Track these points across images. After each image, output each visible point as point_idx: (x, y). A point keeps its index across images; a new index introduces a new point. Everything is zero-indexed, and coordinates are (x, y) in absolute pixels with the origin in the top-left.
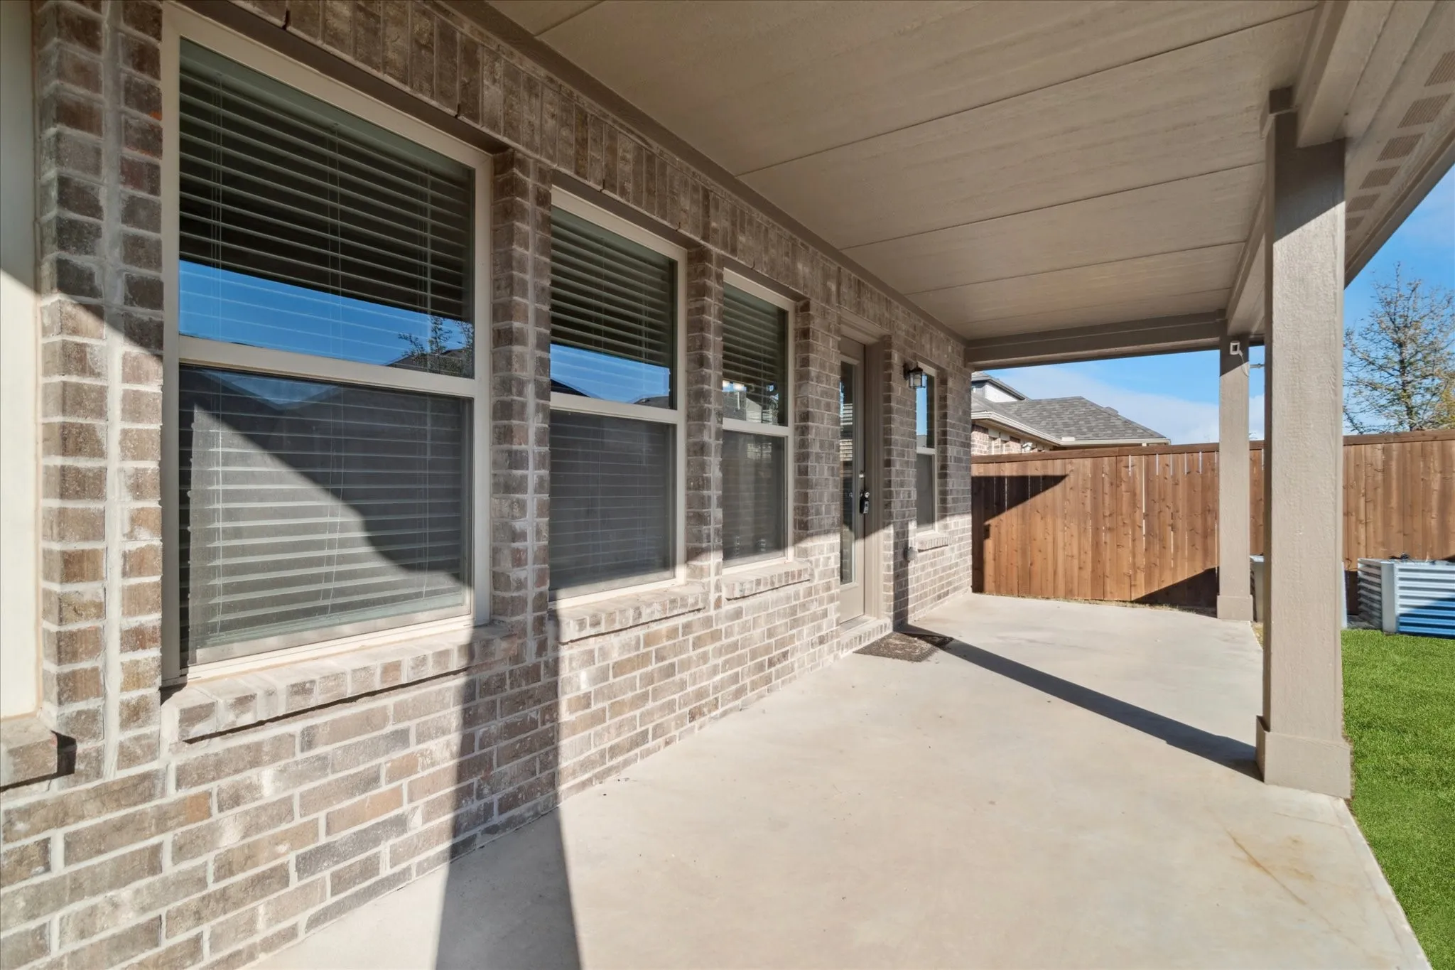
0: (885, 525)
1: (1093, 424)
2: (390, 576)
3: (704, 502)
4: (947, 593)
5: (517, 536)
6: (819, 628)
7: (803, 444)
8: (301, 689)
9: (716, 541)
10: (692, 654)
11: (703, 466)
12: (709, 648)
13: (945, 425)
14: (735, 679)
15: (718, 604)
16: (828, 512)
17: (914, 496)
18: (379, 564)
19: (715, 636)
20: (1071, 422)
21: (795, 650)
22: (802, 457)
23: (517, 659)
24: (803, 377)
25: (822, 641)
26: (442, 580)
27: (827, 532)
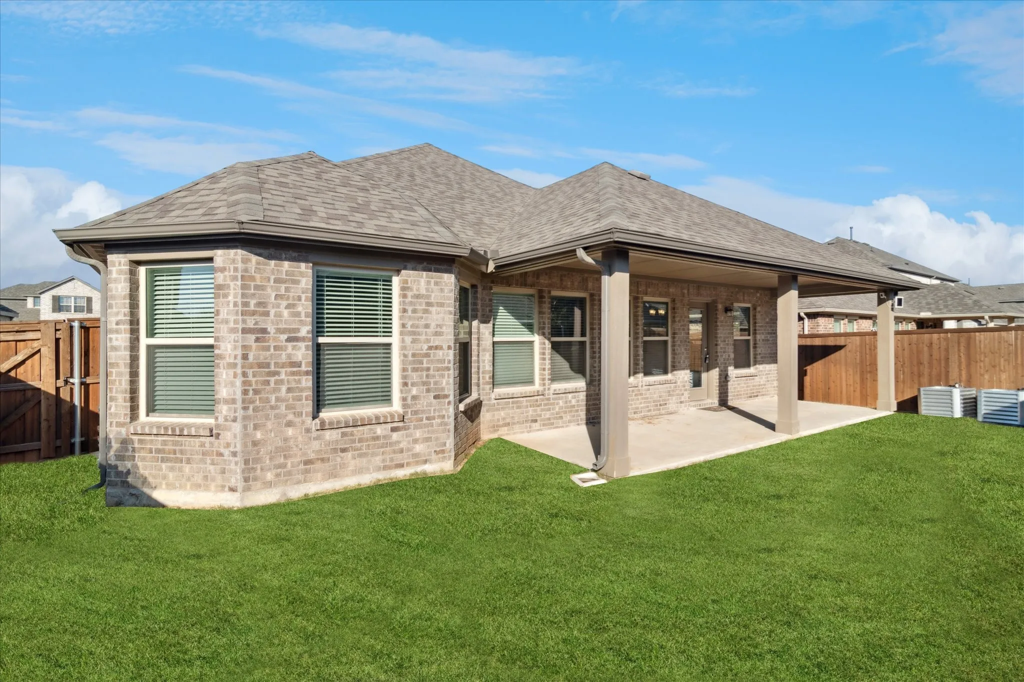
0: (716, 368)
1: (949, 303)
2: (572, 374)
3: (638, 360)
4: (757, 396)
5: (594, 367)
6: (680, 398)
7: (673, 342)
8: (565, 389)
9: (641, 370)
10: (634, 397)
11: (637, 351)
12: (640, 397)
13: (755, 326)
14: (648, 407)
15: (642, 386)
16: (684, 362)
17: (732, 356)
18: (571, 372)
19: (641, 394)
20: (932, 301)
21: (669, 403)
22: (673, 346)
23: (595, 391)
24: (674, 321)
25: (681, 402)
26: (580, 375)
27: (684, 369)
